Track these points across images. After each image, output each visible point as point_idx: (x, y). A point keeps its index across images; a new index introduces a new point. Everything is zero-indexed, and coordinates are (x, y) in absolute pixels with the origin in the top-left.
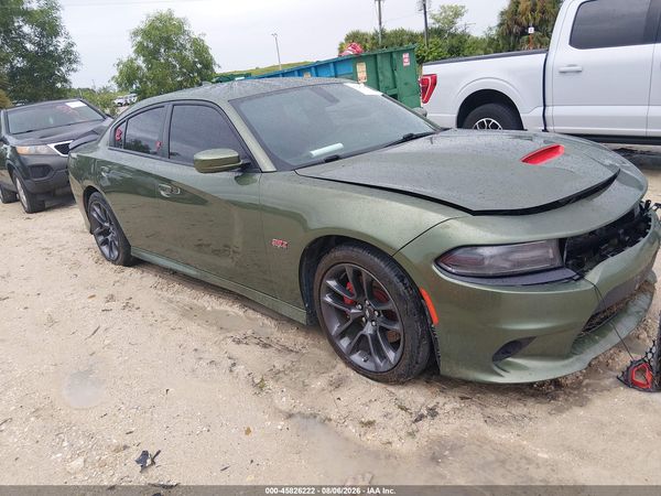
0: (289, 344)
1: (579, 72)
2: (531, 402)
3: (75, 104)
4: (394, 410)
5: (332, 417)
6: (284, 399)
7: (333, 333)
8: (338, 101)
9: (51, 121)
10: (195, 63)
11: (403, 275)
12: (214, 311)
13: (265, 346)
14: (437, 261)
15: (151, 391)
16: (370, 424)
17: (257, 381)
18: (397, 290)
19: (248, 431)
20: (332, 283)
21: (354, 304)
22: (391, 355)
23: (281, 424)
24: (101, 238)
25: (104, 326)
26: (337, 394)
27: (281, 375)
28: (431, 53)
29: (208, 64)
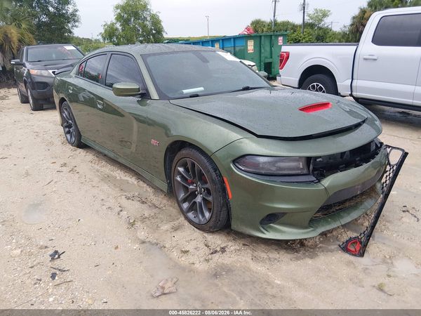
0: (157, 203)
1: (375, 60)
2: (282, 252)
3: (70, 48)
4: (202, 246)
5: (167, 246)
6: (143, 233)
7: (179, 199)
8: (208, 62)
9: (54, 56)
10: (151, 29)
11: (216, 169)
12: (121, 180)
13: (143, 202)
14: (234, 162)
15: (70, 219)
16: (186, 252)
17: (131, 221)
18: (212, 177)
19: (117, 248)
20: (181, 169)
21: (192, 183)
22: (207, 215)
23: (136, 246)
24: (67, 129)
25: (55, 180)
26: (174, 234)
27: (147, 220)
28: (304, 38)
29: (159, 31)
